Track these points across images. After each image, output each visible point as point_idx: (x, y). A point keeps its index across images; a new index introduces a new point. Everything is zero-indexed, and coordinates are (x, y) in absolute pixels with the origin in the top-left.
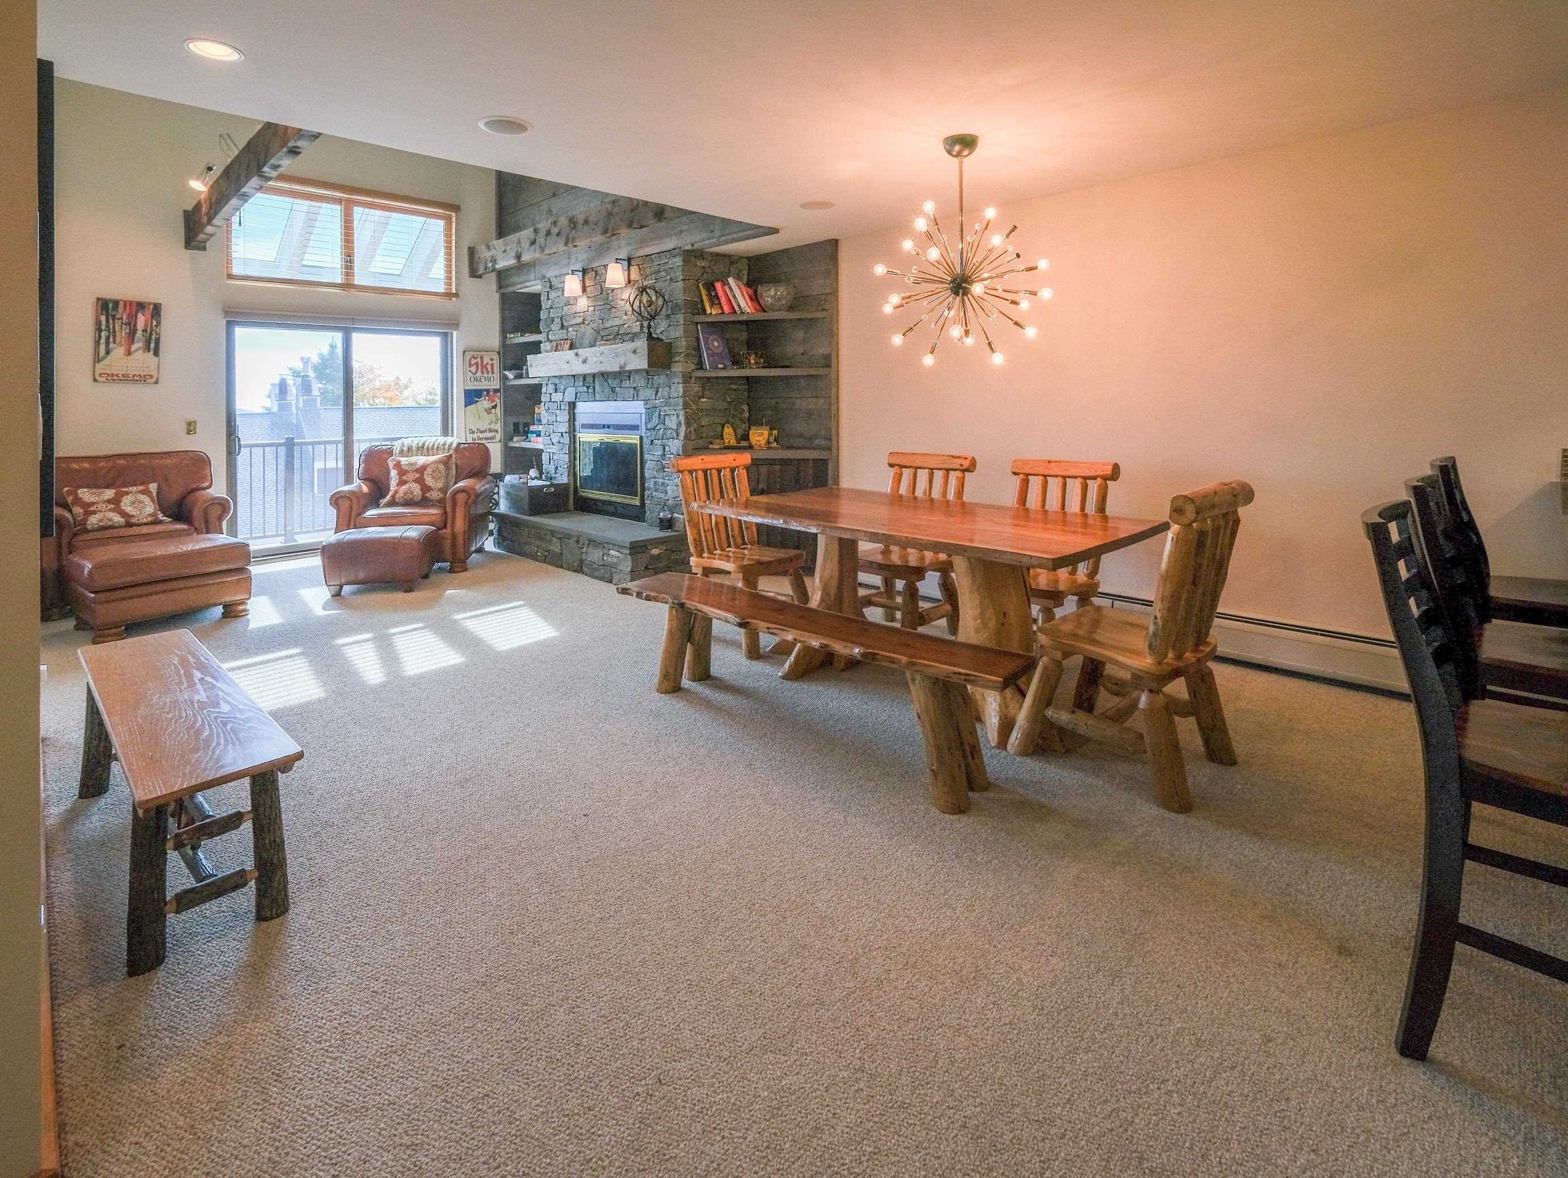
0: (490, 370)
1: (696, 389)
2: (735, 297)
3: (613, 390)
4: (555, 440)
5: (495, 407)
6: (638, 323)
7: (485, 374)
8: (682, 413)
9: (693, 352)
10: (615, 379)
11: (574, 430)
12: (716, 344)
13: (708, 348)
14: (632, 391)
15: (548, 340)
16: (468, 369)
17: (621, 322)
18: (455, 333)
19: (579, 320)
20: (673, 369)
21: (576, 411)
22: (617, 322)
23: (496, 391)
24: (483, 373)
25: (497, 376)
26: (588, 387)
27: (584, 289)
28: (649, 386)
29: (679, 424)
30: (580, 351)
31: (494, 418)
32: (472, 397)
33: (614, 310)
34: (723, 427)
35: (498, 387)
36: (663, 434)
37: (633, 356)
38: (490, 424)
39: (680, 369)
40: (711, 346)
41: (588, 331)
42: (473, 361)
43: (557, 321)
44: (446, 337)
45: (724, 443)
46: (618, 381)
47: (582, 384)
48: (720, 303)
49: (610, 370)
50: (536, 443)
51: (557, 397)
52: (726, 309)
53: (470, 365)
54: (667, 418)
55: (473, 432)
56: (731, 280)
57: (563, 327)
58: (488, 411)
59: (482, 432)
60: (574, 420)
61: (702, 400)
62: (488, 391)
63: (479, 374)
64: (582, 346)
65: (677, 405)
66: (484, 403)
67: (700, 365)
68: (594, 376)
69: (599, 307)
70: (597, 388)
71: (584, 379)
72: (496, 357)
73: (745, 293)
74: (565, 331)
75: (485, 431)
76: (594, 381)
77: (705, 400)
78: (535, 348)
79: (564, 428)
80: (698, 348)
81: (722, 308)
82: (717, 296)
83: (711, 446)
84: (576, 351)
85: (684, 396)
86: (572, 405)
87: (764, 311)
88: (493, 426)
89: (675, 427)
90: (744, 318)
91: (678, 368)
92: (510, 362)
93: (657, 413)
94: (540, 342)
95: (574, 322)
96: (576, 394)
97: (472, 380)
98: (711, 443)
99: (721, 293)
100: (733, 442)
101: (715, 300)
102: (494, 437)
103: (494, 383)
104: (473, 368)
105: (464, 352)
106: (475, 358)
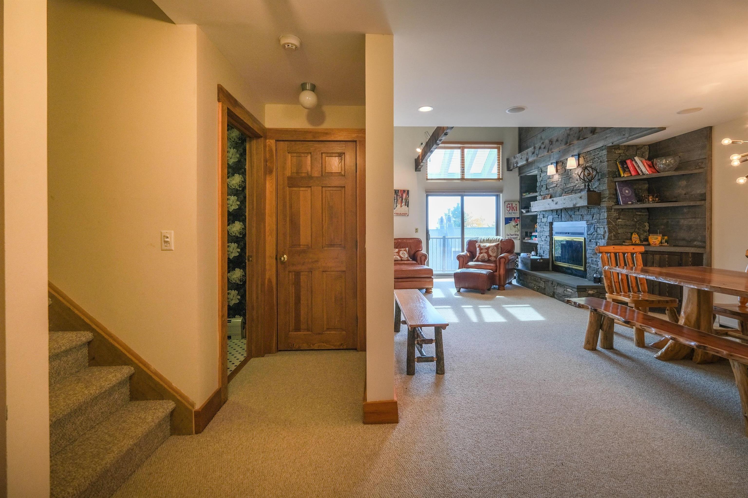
0: (515, 209)
1: (614, 215)
2: (639, 167)
3: (571, 216)
4: (543, 239)
5: (517, 225)
6: (583, 184)
7: (513, 211)
8: (606, 226)
9: (613, 196)
10: (572, 211)
11: (552, 235)
12: (627, 191)
13: (622, 194)
14: (580, 216)
15: (540, 195)
16: (506, 209)
17: (575, 184)
18: (501, 194)
19: (554, 185)
20: (601, 205)
21: (553, 226)
22: (573, 184)
23: (518, 218)
24: (512, 210)
25: (518, 211)
26: (559, 215)
27: (557, 171)
28: (589, 214)
29: (605, 232)
30: (554, 199)
31: (517, 229)
32: (508, 221)
33: (571, 179)
34: (632, 234)
35: (519, 216)
36: (596, 237)
37: (580, 200)
38: (515, 232)
39: (605, 205)
40: (624, 193)
41: (559, 190)
42: (508, 206)
43: (544, 186)
44: (498, 196)
45: (632, 242)
46: (573, 212)
47: (556, 214)
48: (630, 171)
49: (568, 207)
50: (534, 240)
51: (544, 220)
52: (633, 173)
53: (507, 208)
54: (598, 229)
55: (508, 235)
56: (636, 158)
57: (547, 189)
58: (514, 227)
59: (512, 235)
60: (552, 230)
61: (619, 220)
62: (514, 218)
63: (511, 211)
64: (555, 197)
65: (604, 223)
66: (513, 223)
67: (617, 203)
68: (561, 210)
69: (564, 178)
70: (563, 215)
71: (557, 212)
72: (518, 204)
73: (645, 164)
74: (548, 191)
75: (513, 235)
76: (561, 212)
77: (620, 220)
78: (534, 199)
79: (547, 234)
80: (616, 194)
81: (630, 173)
82: (628, 167)
83: (624, 244)
84: (552, 199)
85: (608, 218)
86: (551, 224)
87: (659, 172)
88: (516, 233)
89: (603, 233)
90: (645, 177)
91: (604, 205)
92: (524, 206)
93: (593, 227)
94: (537, 196)
95: (552, 186)
96: (553, 218)
97: (508, 213)
98: (624, 242)
99: (630, 165)
100: (638, 242)
101: (626, 169)
102: (517, 238)
103: (517, 215)
104: (509, 209)
105: (505, 202)
106: (509, 204)
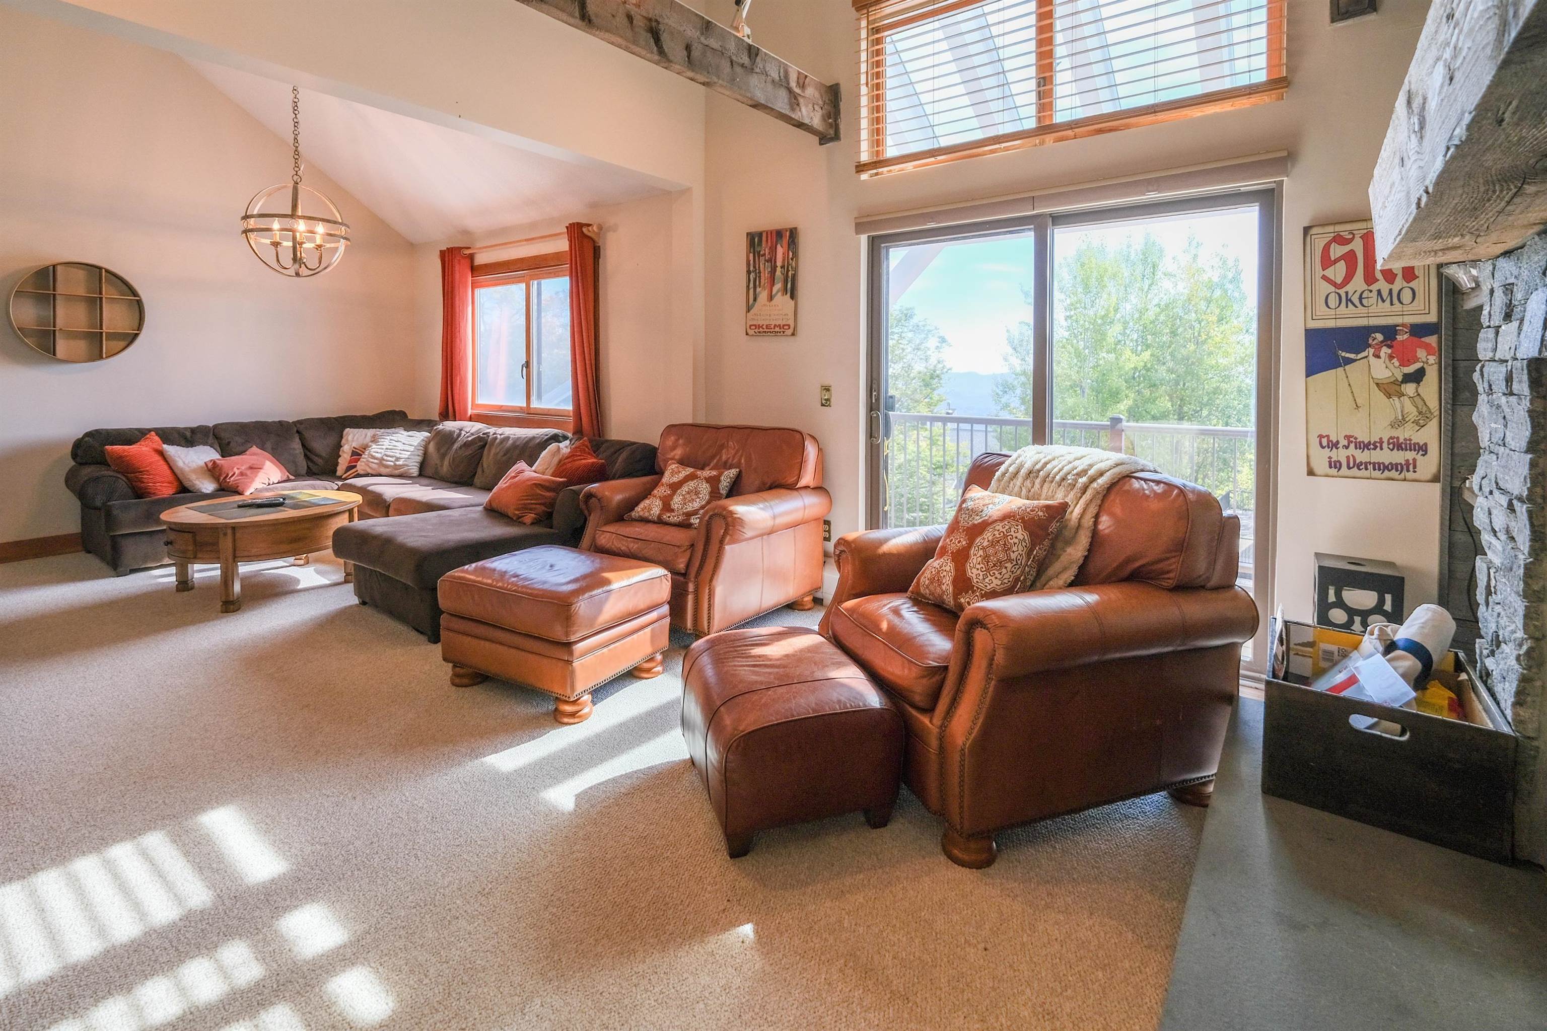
5: (1417, 377)
7: (1379, 285)
18: (1286, 184)
23: (1419, 331)
24: (1369, 280)
35: (1432, 318)
42: (1337, 251)
44: (1269, 200)
53: (1327, 262)
55: (1332, 445)
58: (1390, 389)
59: (1363, 447)
62: (1390, 332)
63: (1356, 284)
75: (1376, 446)
88: (1406, 433)
97: (1333, 302)
102: (1411, 465)
103: (1419, 304)
104: (1338, 272)
105: (1306, 230)
106: (1339, 240)
